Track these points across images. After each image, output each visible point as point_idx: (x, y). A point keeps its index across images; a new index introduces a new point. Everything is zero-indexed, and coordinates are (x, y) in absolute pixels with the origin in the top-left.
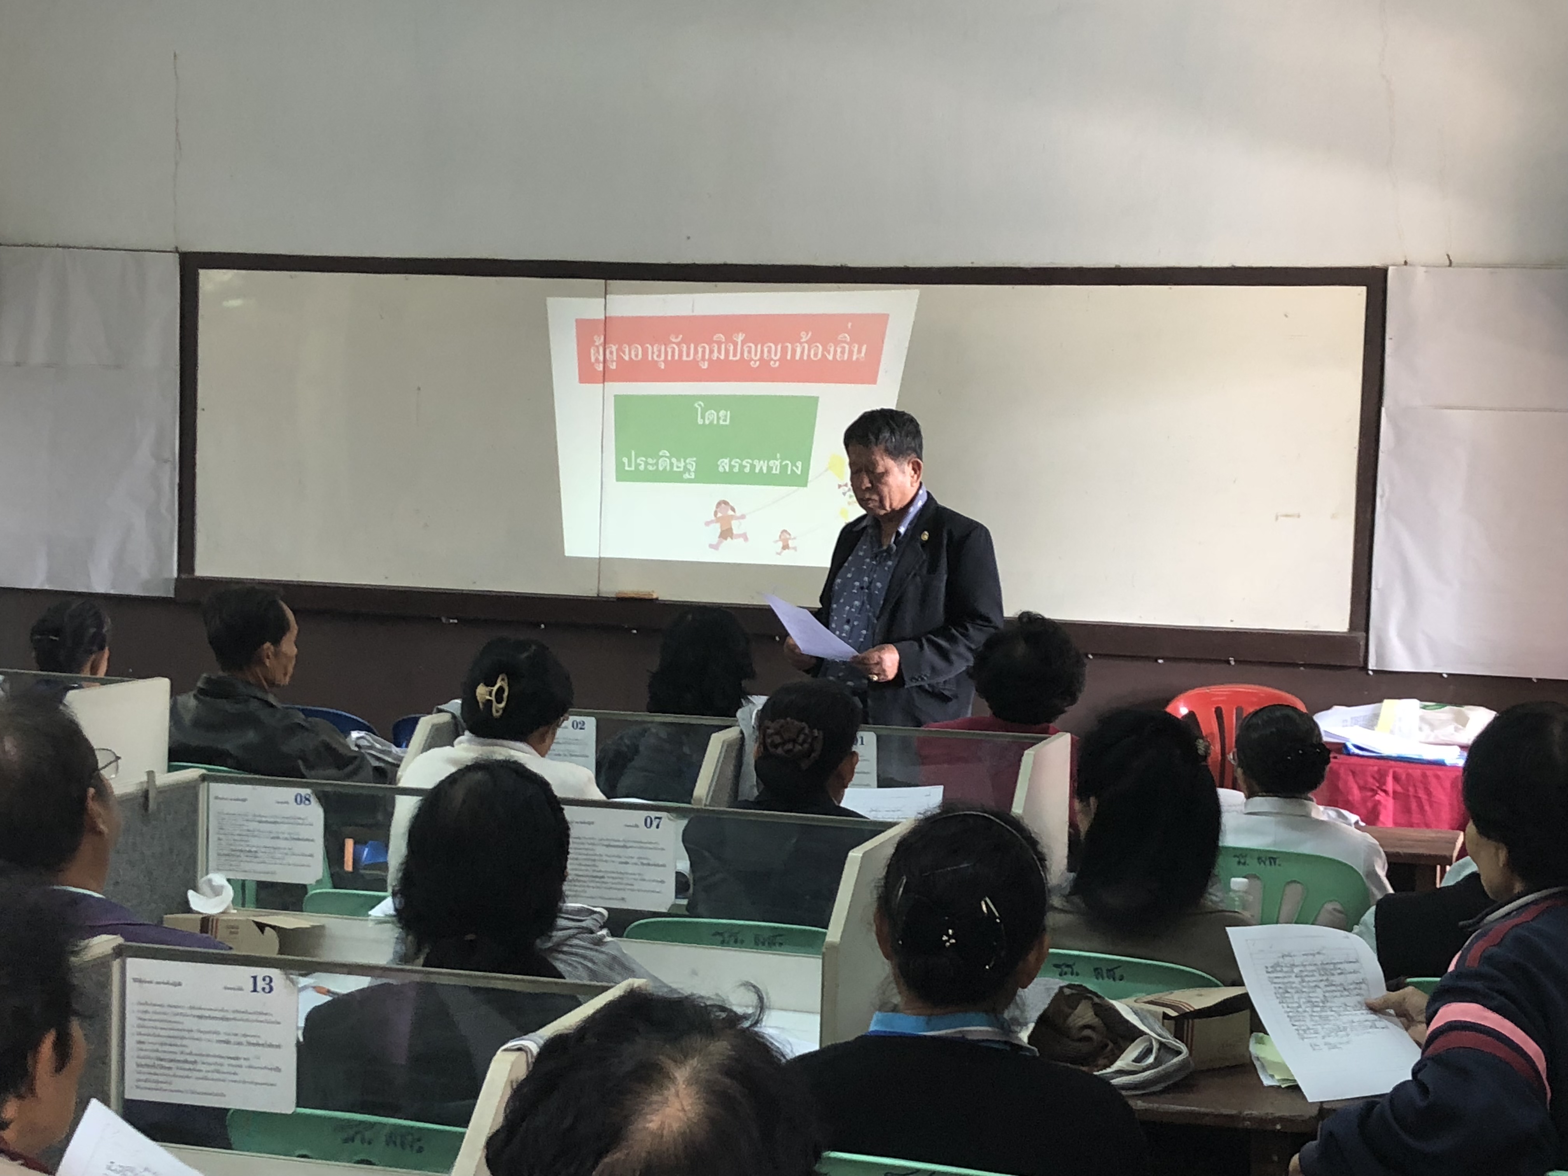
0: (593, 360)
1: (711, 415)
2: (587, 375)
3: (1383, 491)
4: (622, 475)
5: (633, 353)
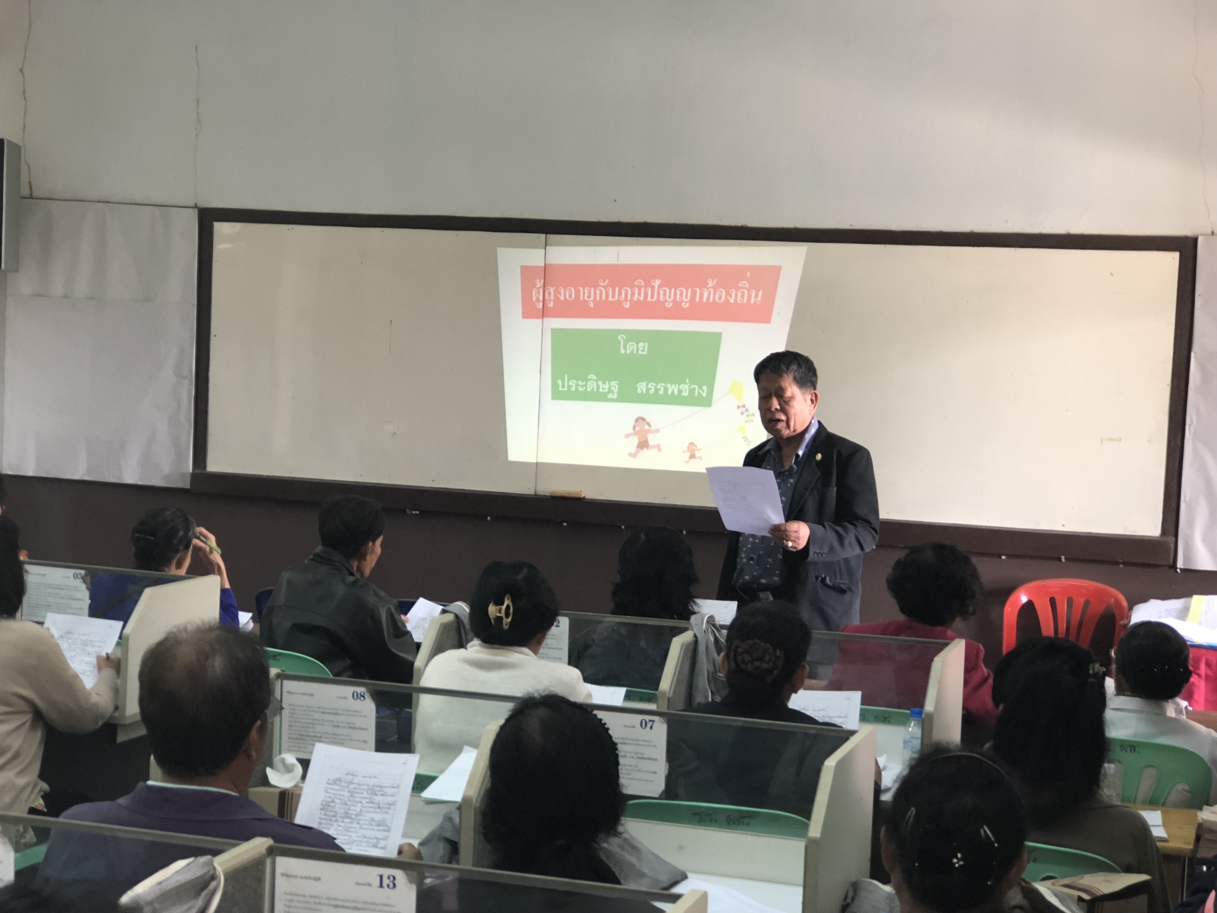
0: (534, 299)
1: (631, 347)
2: (529, 312)
3: (1192, 421)
4: (557, 395)
5: (567, 294)
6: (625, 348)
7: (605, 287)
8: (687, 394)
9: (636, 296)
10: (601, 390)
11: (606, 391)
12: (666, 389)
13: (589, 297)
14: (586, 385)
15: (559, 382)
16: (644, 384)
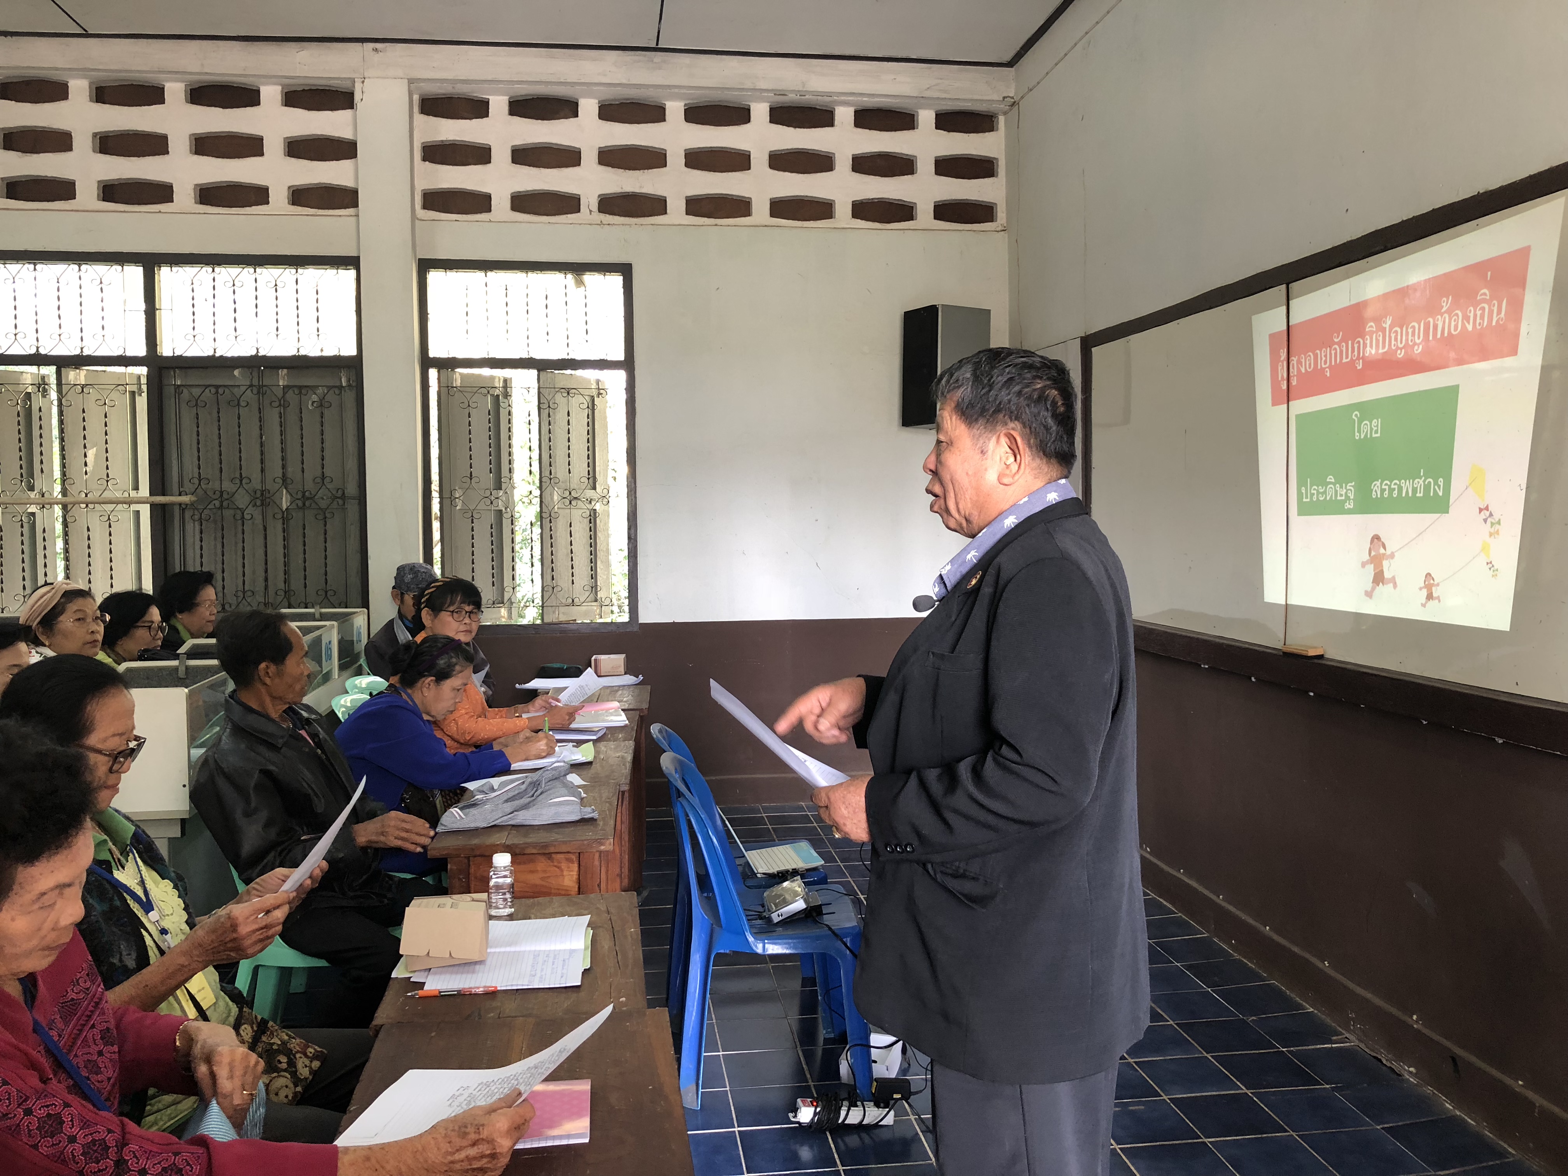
0: (1280, 378)
1: (1365, 428)
5: (1307, 363)
6: (1359, 432)
7: (1339, 344)
8: (1421, 495)
9: (1368, 349)
10: (1339, 498)
11: (1343, 498)
12: (1400, 489)
13: (1325, 363)
14: (1325, 492)
15: (1303, 490)
16: (1378, 483)
